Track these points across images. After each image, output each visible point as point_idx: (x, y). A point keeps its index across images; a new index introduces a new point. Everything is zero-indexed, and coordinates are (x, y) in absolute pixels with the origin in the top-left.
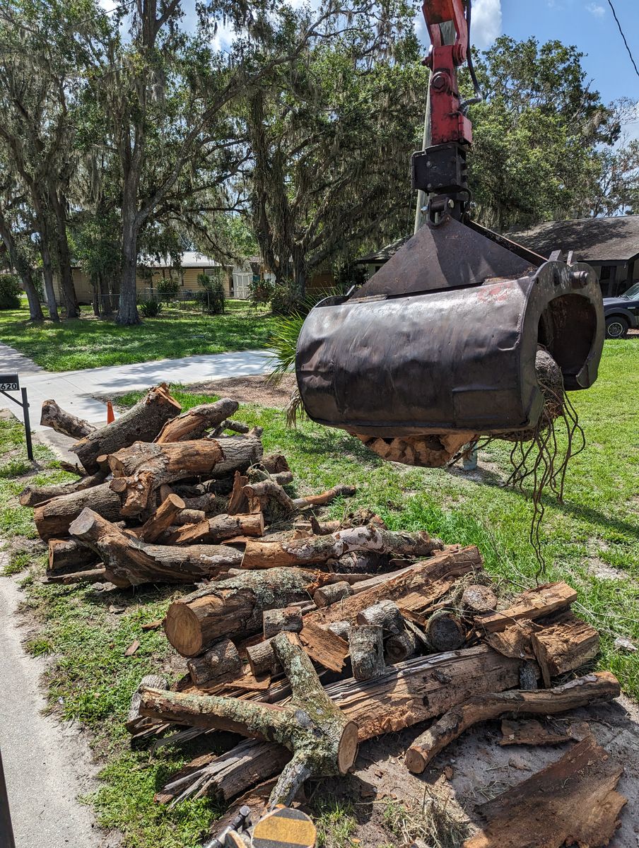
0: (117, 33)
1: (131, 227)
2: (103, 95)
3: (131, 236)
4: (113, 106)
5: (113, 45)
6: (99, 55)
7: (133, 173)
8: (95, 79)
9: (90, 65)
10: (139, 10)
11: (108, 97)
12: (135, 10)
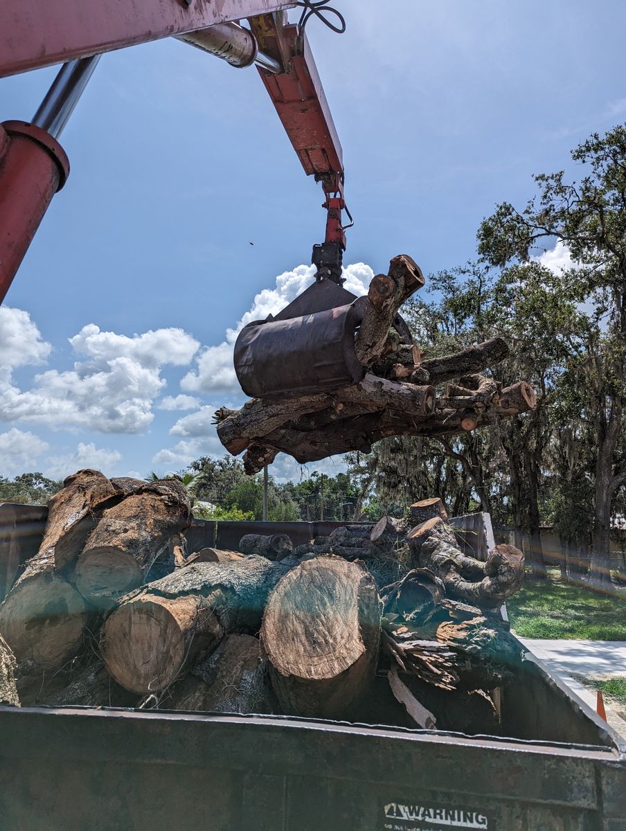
0: (597, 327)
1: (605, 491)
2: (582, 378)
3: (605, 500)
4: (591, 386)
5: (593, 339)
6: (576, 347)
7: (608, 441)
8: (574, 367)
9: (569, 357)
10: (618, 305)
11: (587, 379)
12: (614, 305)
